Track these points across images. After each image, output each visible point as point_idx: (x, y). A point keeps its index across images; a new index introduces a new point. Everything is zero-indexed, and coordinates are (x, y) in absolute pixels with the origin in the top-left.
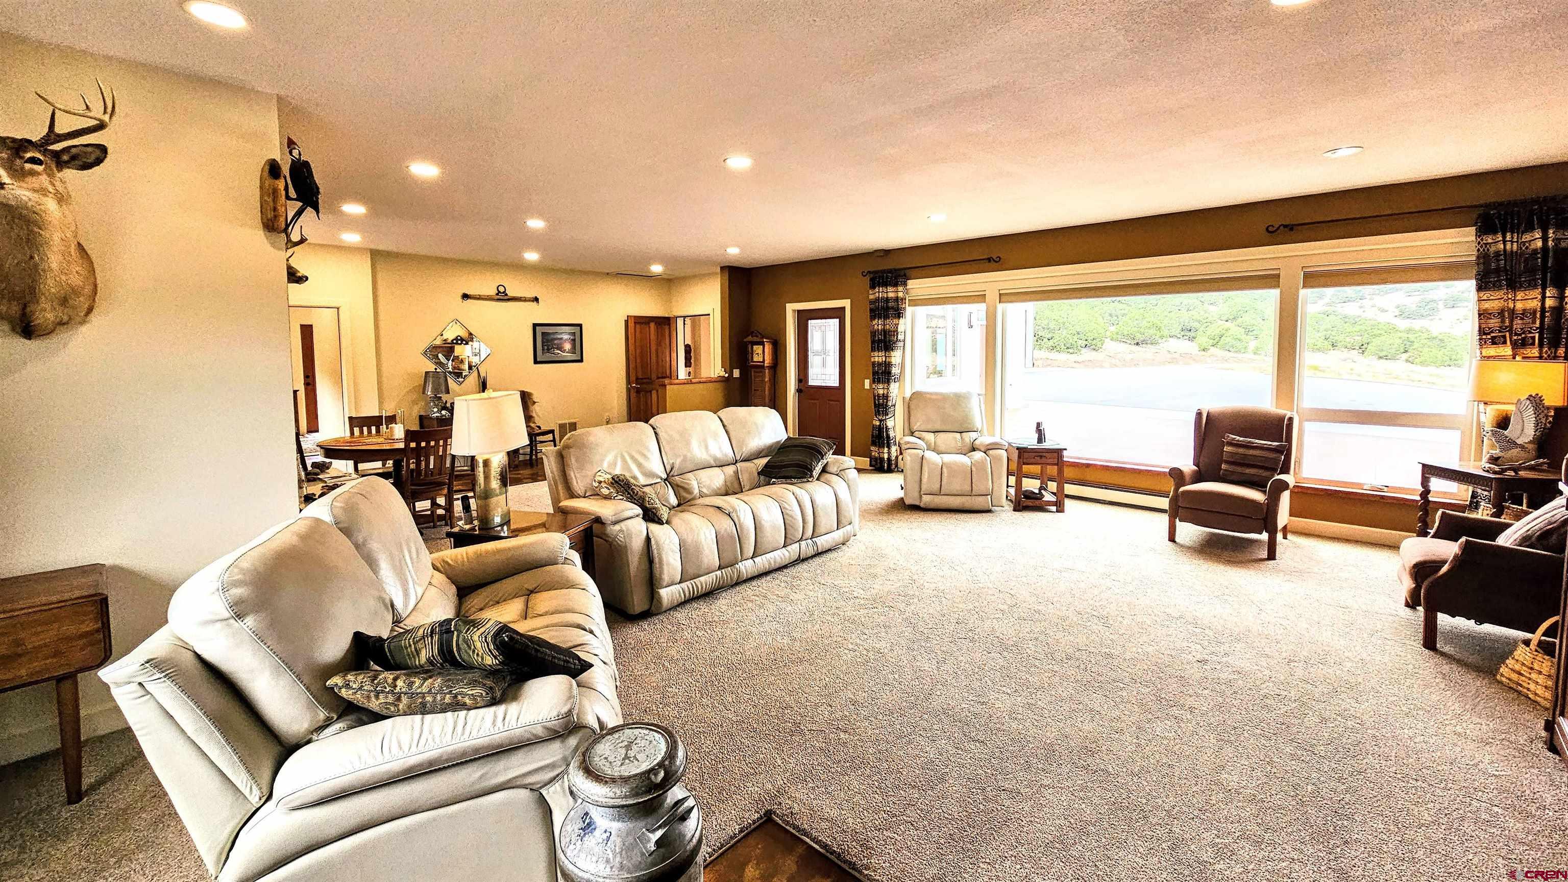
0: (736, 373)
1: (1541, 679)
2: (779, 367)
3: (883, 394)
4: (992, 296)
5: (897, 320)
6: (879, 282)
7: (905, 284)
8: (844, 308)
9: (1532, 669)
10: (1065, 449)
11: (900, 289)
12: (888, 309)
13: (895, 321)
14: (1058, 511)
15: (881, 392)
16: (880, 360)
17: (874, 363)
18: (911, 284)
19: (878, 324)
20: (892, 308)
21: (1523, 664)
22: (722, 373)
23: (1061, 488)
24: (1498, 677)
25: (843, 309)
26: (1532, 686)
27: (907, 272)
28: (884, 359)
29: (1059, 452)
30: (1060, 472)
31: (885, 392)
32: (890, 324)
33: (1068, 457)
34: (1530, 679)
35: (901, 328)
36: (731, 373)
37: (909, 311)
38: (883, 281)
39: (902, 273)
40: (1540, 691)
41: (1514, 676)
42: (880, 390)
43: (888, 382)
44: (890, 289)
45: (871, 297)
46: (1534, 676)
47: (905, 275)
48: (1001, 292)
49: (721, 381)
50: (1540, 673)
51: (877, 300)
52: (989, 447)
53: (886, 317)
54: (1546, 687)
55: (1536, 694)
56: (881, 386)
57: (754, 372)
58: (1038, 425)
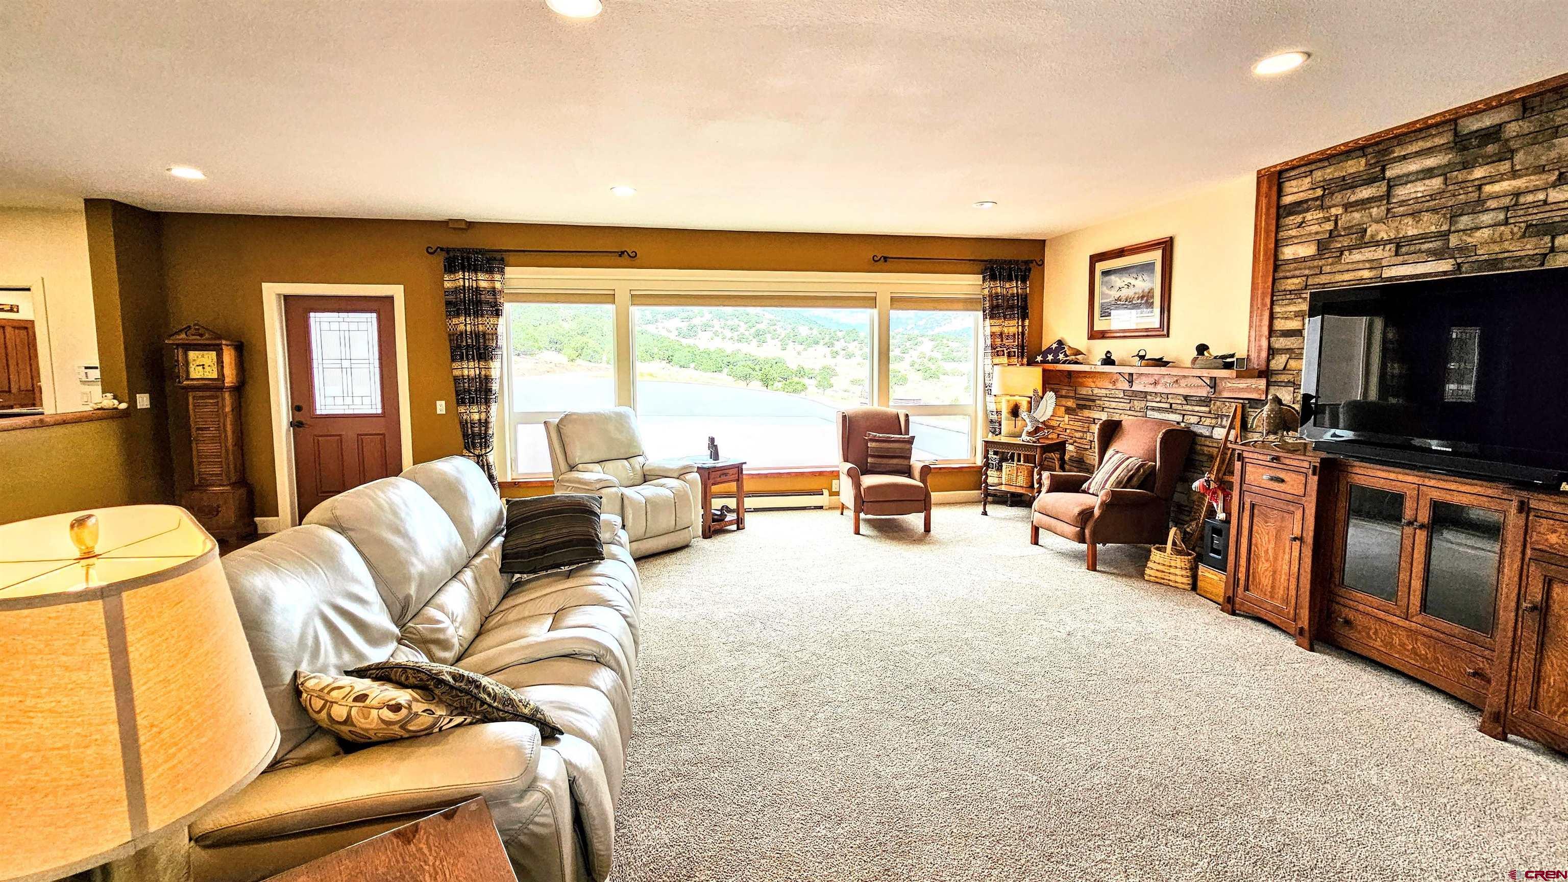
0: (143, 401)
1: (1178, 572)
2: (250, 390)
3: (480, 420)
4: (622, 296)
5: (495, 319)
6: (462, 264)
7: (502, 272)
8: (392, 298)
9: (1170, 566)
10: (745, 463)
11: (497, 277)
12: (479, 303)
13: (493, 320)
14: (738, 529)
15: (476, 417)
16: (472, 373)
17: (456, 379)
18: (511, 272)
19: (463, 324)
20: (488, 303)
21: (1164, 565)
22: (109, 402)
23: (740, 503)
24: (1146, 578)
25: (390, 299)
26: (1172, 578)
27: (505, 255)
28: (478, 372)
29: (739, 468)
30: (740, 487)
31: (483, 416)
32: (484, 324)
33: (748, 470)
34: (1170, 573)
35: (501, 330)
36: (133, 402)
37: (509, 308)
38: (470, 265)
39: (498, 256)
40: (1179, 579)
41: (1159, 574)
42: (474, 414)
43: (487, 402)
44: (481, 276)
45: (447, 285)
46: (1172, 570)
47: (502, 260)
48: (633, 293)
49: (112, 418)
50: (1176, 567)
51: (456, 290)
52: (682, 472)
53: (478, 314)
54: (1182, 576)
55: (1176, 582)
56: (475, 408)
57: (194, 397)
58: (712, 440)
